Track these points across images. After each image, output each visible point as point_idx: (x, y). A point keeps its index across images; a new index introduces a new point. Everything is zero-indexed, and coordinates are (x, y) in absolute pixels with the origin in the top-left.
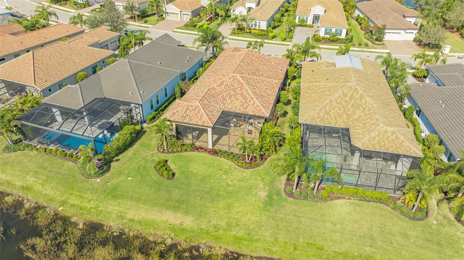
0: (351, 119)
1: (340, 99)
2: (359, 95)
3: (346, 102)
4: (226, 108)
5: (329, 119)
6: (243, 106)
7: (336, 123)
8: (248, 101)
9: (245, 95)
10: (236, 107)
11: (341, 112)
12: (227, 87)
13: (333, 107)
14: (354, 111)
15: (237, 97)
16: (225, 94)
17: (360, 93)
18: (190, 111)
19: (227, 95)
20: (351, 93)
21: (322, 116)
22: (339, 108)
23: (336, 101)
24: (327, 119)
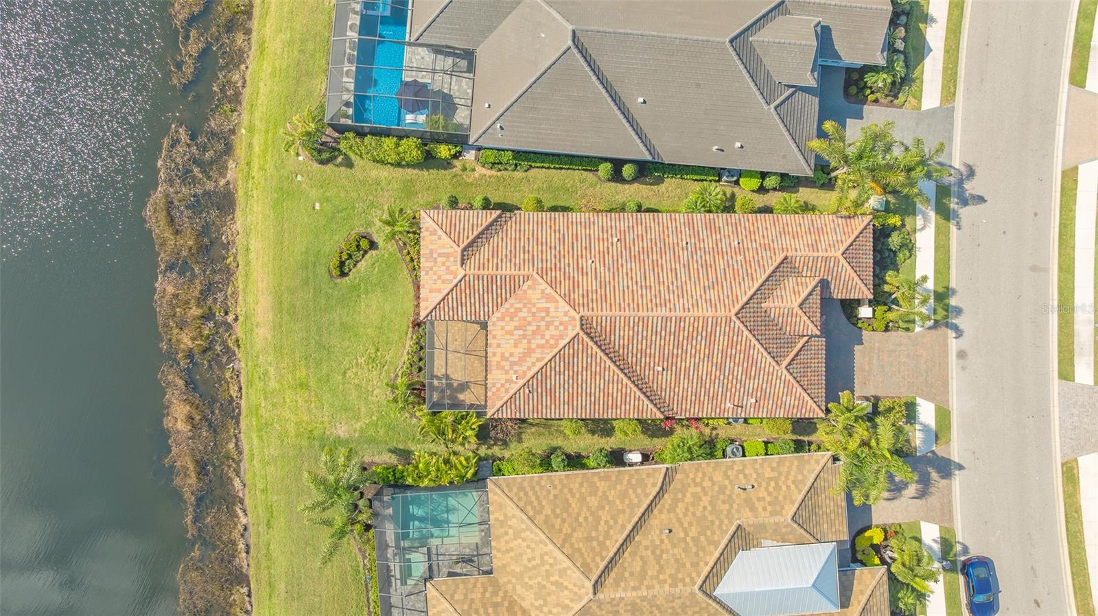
0: (514, 580)
1: (551, 561)
2: (567, 602)
3: (548, 575)
4: (494, 324)
5: (507, 538)
6: (502, 360)
7: (499, 550)
8: (516, 368)
9: (528, 359)
10: (499, 345)
11: (525, 562)
12: (543, 314)
13: (533, 545)
14: (531, 587)
15: (521, 342)
16: (526, 315)
17: (571, 605)
18: (443, 264)
19: (525, 318)
20: (570, 586)
21: (510, 523)
22: (534, 559)
23: (546, 554)
24: (507, 533)
